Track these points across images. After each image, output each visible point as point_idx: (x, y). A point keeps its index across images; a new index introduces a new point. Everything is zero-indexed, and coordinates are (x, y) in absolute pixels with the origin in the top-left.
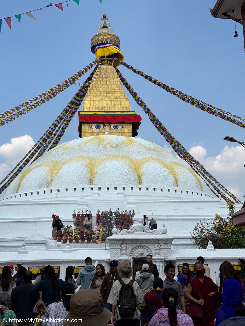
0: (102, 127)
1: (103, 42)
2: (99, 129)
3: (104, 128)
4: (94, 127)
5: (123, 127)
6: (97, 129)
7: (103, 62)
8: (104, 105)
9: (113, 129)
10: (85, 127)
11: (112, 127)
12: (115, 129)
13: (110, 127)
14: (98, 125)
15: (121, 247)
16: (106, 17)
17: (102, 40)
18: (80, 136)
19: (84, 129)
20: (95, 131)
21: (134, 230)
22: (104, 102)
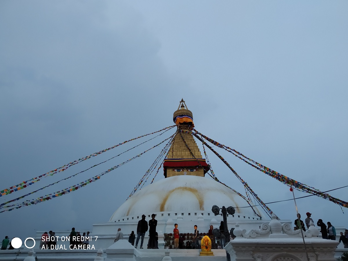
0: (181, 170)
1: (182, 115)
3: (183, 170)
4: (176, 170)
5: (197, 170)
6: (178, 171)
8: (183, 155)
10: (169, 171)
11: (189, 170)
12: (191, 171)
13: (187, 170)
14: (179, 169)
15: (253, 257)
16: (183, 101)
18: (166, 177)
20: (177, 173)
21: (267, 230)
22: (183, 153)
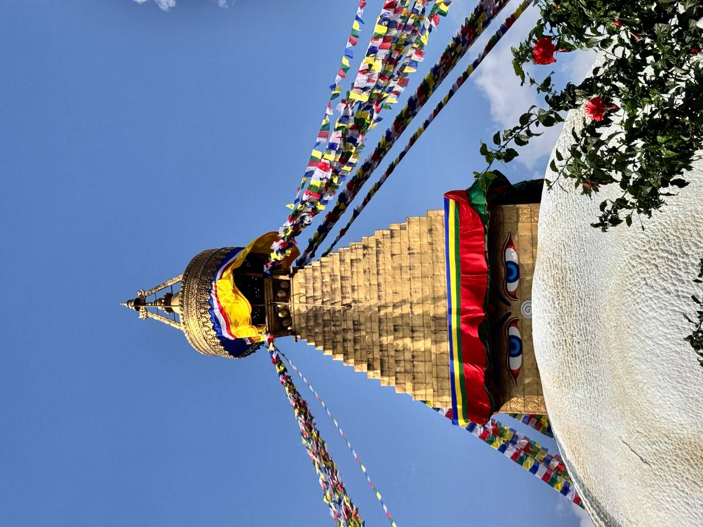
0: (514, 331)
2: (520, 341)
4: (515, 363)
5: (510, 244)
6: (521, 352)
9: (520, 283)
11: (512, 287)
12: (518, 277)
13: (513, 295)
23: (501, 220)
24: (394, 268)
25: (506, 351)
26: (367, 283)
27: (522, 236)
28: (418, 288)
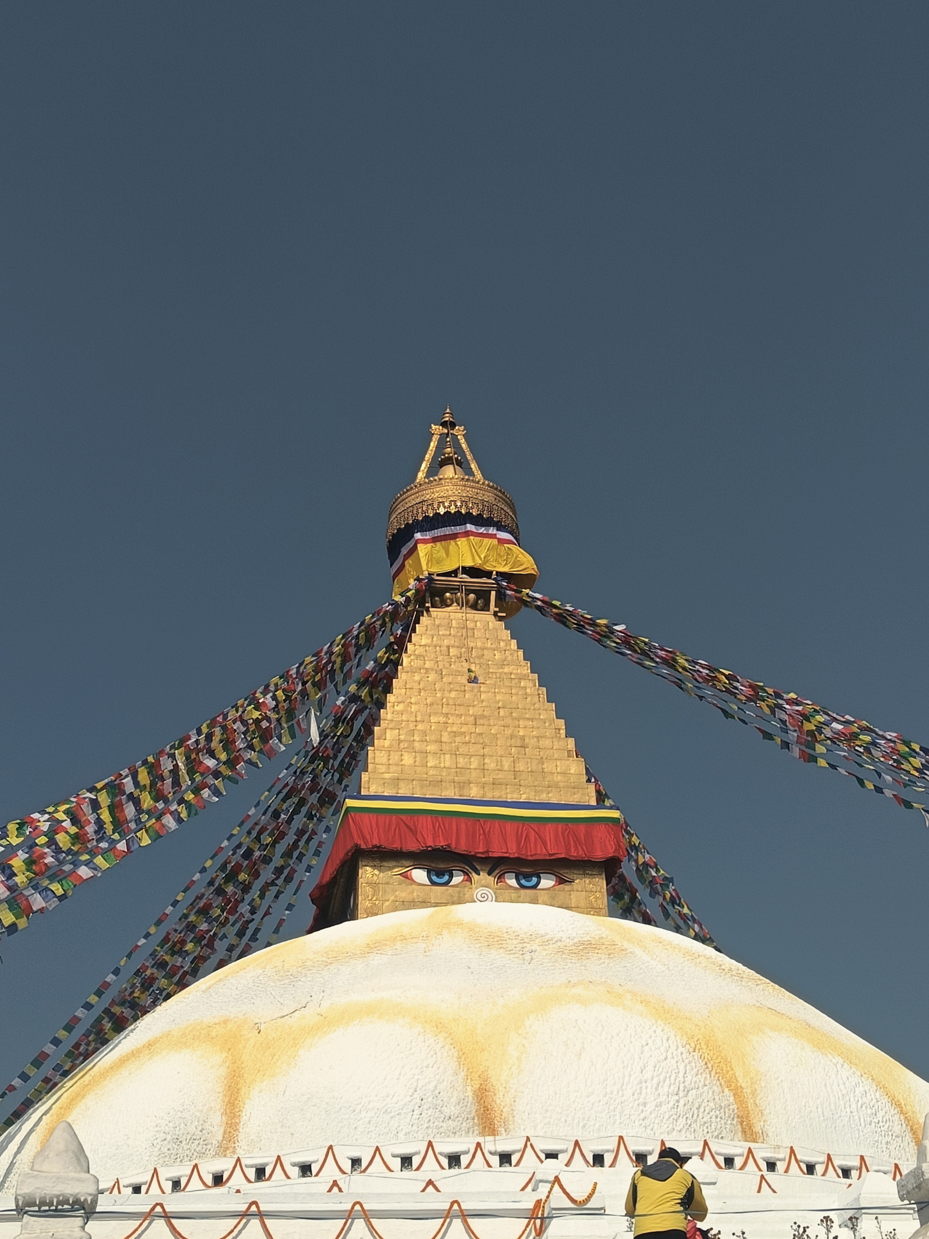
0: (458, 877)
2: (446, 884)
3: (469, 880)
4: (420, 875)
5: (561, 881)
6: (434, 883)
7: (448, 594)
9: (515, 889)
11: (510, 880)
12: (524, 887)
13: (499, 881)
14: (442, 866)
17: (446, 504)
19: (369, 884)
20: (425, 892)
23: (587, 872)
24: (523, 738)
25: (433, 865)
26: (500, 704)
27: (570, 895)
28: (501, 766)
